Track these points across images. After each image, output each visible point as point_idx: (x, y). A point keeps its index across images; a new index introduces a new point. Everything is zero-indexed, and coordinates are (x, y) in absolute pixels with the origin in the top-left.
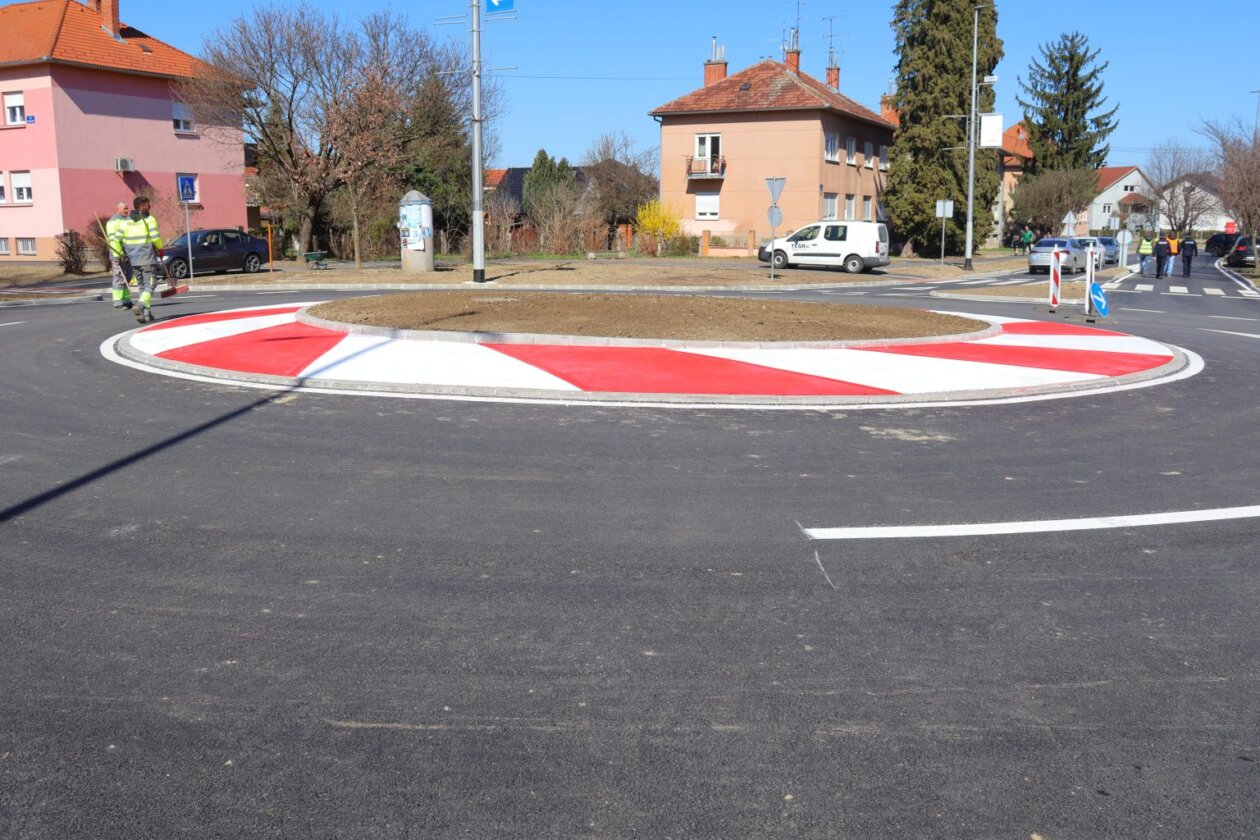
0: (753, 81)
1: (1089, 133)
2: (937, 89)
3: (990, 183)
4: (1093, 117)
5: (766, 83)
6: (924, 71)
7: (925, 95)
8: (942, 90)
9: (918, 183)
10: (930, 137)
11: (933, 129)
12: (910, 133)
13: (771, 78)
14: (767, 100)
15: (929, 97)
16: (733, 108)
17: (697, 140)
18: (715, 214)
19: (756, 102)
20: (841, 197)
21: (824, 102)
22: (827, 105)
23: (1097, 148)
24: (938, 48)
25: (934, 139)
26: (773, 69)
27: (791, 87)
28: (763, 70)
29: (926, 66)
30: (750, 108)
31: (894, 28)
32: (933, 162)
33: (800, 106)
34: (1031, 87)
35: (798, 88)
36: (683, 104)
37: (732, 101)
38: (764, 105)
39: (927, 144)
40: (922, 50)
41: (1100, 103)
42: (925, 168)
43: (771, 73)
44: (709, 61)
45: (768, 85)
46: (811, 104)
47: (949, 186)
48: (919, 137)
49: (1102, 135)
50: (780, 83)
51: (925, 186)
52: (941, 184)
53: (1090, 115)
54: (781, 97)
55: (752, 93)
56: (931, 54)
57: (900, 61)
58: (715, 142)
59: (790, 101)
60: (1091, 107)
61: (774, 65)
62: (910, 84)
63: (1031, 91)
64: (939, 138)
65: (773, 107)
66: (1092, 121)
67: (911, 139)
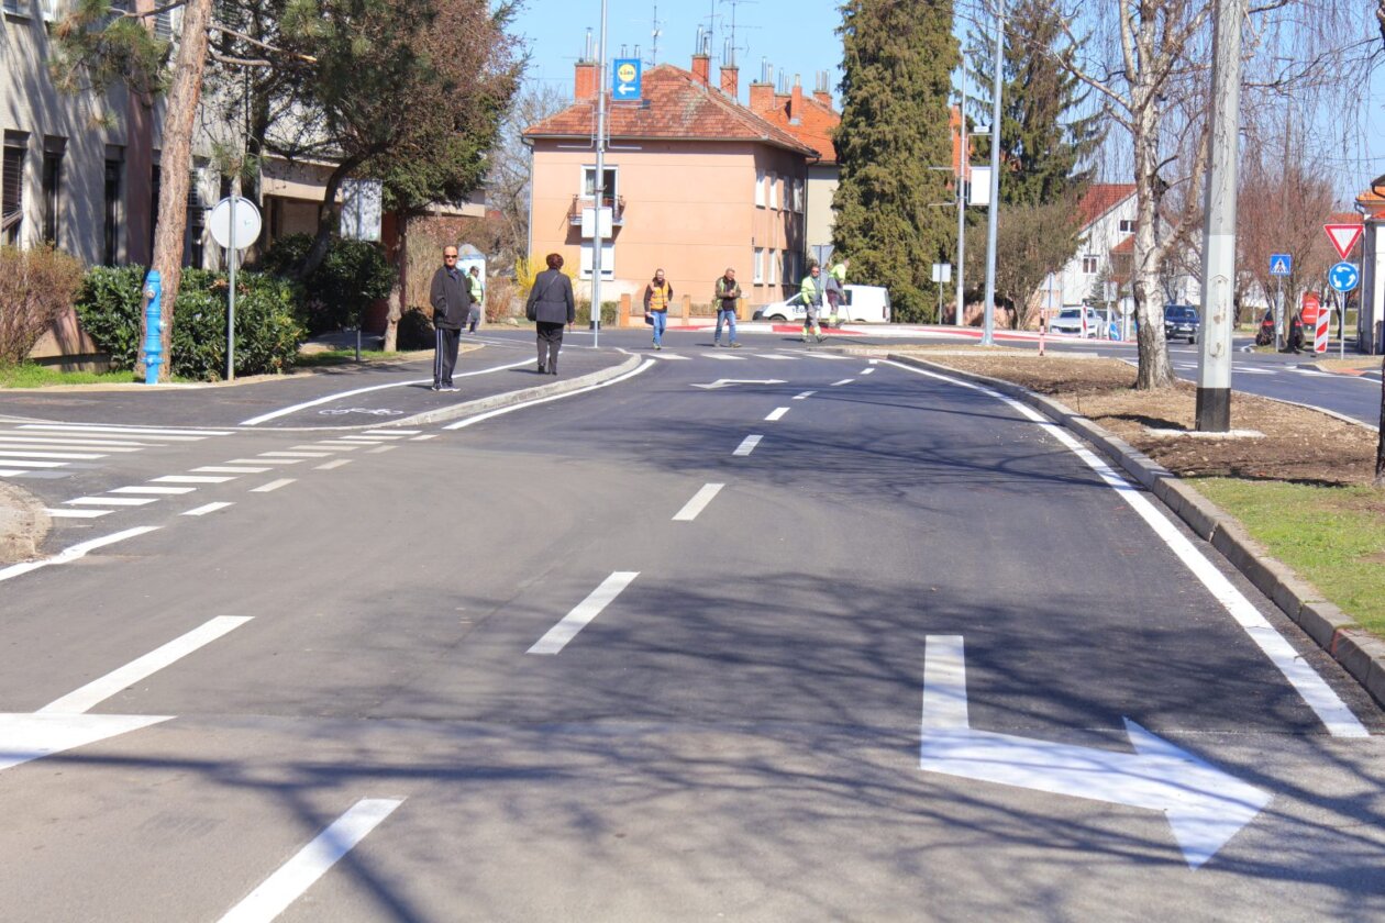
0: (653, 96)
1: (1064, 146)
2: (895, 120)
3: (947, 234)
4: (1070, 121)
5: (673, 99)
6: (882, 96)
7: (883, 127)
8: (901, 120)
9: (872, 237)
10: (890, 179)
11: (893, 169)
12: (860, 173)
13: (676, 92)
14: (682, 125)
15: (887, 129)
16: (638, 133)
17: (584, 174)
18: (609, 272)
19: (667, 127)
20: (766, 251)
21: (760, 133)
22: (765, 137)
23: (1077, 169)
24: (897, 68)
25: (895, 183)
26: (674, 79)
27: (707, 109)
28: (662, 80)
29: (884, 91)
30: (662, 135)
31: (840, 36)
32: (893, 211)
33: (728, 136)
34: (974, 70)
35: (720, 111)
36: (564, 123)
37: (633, 124)
38: (680, 132)
39: (887, 188)
40: (878, 68)
41: (1081, 100)
42: (881, 217)
43: (675, 85)
44: (581, 61)
45: (676, 104)
46: (742, 135)
47: (909, 240)
48: (877, 179)
49: (1086, 150)
50: (692, 101)
51: (883, 242)
52: (901, 239)
53: (1066, 118)
54: (699, 123)
55: (657, 113)
56: (888, 74)
57: (846, 78)
58: (609, 177)
59: (712, 129)
60: (1066, 106)
61: (675, 73)
62: (862, 110)
63: (973, 75)
64: (900, 181)
65: (691, 136)
66: (1070, 127)
67: (865, 181)
